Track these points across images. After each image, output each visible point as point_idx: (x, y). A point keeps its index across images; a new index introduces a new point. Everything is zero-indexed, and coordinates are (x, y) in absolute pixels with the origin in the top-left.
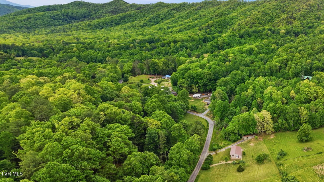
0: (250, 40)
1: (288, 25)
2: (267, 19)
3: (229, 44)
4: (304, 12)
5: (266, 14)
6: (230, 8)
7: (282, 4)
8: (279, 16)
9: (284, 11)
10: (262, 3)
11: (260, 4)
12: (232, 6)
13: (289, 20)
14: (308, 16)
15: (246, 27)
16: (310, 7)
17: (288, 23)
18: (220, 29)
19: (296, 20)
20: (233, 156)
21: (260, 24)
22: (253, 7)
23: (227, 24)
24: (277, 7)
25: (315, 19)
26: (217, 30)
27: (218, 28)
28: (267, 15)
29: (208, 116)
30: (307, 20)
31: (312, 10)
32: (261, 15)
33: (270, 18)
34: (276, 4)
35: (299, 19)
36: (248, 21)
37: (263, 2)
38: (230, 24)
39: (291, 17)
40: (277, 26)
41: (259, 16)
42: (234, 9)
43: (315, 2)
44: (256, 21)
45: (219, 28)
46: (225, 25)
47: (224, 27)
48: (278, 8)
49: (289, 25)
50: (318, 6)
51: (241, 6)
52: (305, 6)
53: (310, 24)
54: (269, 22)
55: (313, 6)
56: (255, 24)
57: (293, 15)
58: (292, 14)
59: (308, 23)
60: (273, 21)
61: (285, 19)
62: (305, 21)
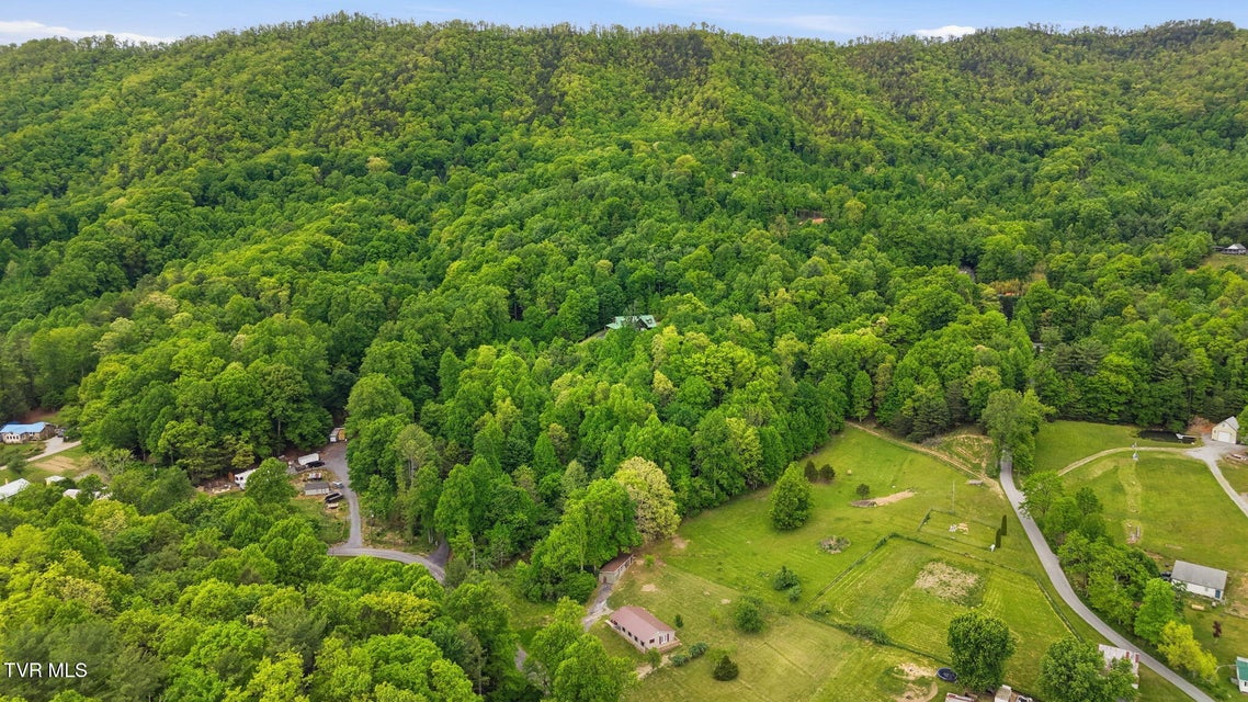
0: (253, 211)
1: (381, 134)
2: (278, 118)
3: (165, 237)
4: (428, 83)
5: (261, 96)
6: (59, 80)
7: (318, 53)
8: (321, 101)
9: (336, 82)
10: (223, 53)
11: (212, 57)
12: (66, 69)
13: (380, 115)
14: (448, 94)
15: (192, 156)
16: (444, 62)
17: (378, 128)
18: (52, 178)
19: (408, 114)
20: (652, 641)
21: (253, 138)
22: (181, 69)
23: (81, 151)
24: (303, 65)
25: (478, 105)
26: (37, 184)
27: (37, 173)
28: (267, 102)
29: (380, 542)
30: (447, 111)
31: (455, 71)
32: (242, 102)
33: (286, 113)
34: (293, 56)
35: (419, 110)
36: (191, 132)
37: (225, 46)
38: (98, 148)
39: (383, 105)
40: (337, 144)
41: (234, 109)
42: (78, 83)
43: (456, 41)
44: (230, 127)
45: (44, 170)
46: (67, 155)
47: (68, 166)
48: (308, 72)
49: (386, 134)
50: (472, 55)
51: (112, 67)
52: (424, 61)
53: (467, 127)
54: (288, 131)
55: (453, 58)
56: (228, 139)
57: (388, 97)
58: (383, 91)
59: (456, 124)
60: (305, 126)
61: (362, 112)
62: (444, 117)
